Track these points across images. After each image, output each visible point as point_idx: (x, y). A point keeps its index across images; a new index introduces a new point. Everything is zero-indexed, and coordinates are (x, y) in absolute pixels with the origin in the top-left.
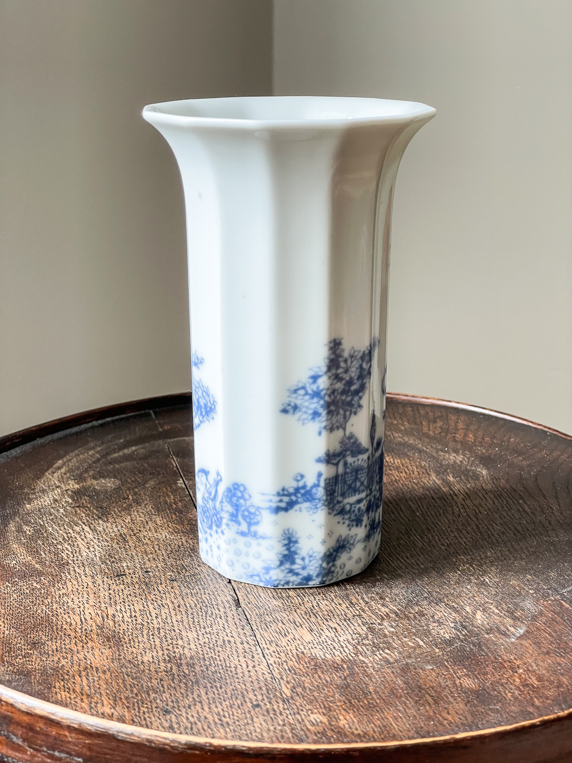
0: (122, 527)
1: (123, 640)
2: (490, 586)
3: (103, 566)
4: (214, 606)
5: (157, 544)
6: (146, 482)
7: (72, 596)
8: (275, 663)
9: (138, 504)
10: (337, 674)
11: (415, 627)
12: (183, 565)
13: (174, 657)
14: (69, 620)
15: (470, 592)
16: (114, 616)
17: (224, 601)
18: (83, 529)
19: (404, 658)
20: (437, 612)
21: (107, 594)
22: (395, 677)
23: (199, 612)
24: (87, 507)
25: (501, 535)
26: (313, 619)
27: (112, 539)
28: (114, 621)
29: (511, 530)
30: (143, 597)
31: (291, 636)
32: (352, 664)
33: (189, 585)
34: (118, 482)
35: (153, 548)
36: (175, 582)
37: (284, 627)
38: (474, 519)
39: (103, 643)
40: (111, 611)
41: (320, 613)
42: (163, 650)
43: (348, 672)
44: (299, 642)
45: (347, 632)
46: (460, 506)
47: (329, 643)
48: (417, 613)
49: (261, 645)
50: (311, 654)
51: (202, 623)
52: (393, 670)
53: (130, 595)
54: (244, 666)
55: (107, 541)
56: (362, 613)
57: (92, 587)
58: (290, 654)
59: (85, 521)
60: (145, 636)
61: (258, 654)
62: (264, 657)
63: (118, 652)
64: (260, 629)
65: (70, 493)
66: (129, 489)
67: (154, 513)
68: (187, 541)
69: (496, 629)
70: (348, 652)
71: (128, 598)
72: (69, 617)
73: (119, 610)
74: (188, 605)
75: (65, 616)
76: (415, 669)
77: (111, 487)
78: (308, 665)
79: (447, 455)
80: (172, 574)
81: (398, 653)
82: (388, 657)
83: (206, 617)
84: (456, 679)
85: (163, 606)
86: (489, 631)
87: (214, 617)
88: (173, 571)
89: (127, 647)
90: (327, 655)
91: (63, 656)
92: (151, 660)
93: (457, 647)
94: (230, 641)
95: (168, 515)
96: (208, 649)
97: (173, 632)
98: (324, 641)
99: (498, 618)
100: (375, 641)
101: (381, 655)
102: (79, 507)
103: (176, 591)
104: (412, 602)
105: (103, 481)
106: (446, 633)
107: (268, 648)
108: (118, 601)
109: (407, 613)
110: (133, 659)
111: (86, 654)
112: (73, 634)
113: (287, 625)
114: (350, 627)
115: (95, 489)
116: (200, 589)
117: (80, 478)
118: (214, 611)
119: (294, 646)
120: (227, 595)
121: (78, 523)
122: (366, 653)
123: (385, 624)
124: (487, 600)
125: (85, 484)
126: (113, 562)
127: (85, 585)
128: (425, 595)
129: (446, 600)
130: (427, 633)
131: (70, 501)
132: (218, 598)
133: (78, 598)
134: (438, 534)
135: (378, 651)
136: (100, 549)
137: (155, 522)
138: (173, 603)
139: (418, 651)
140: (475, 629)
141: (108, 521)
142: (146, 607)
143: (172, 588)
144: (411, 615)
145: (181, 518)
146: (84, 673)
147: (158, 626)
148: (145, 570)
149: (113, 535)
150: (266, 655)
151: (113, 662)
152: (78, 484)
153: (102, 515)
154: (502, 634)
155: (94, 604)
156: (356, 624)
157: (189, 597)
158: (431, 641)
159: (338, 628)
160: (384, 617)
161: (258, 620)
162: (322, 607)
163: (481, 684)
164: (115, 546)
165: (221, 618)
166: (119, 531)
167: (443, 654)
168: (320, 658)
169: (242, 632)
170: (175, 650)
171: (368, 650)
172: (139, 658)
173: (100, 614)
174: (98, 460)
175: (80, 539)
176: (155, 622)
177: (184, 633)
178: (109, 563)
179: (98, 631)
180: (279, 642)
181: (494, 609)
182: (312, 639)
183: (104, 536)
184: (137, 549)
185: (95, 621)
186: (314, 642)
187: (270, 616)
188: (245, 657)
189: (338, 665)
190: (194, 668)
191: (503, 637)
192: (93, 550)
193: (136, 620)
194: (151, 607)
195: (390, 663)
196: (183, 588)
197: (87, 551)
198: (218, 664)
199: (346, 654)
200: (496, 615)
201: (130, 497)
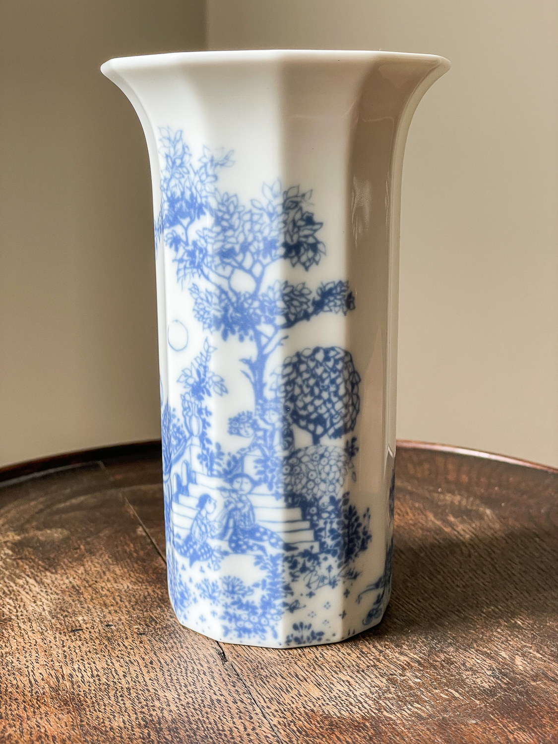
0: (74, 578)
1: (84, 703)
2: (524, 629)
3: (53, 621)
4: (195, 660)
5: (119, 596)
6: (100, 531)
7: (17, 655)
8: (279, 723)
9: (92, 553)
10: (360, 734)
11: (445, 677)
12: (151, 617)
13: (151, 721)
14: (14, 682)
15: (503, 636)
16: (71, 676)
17: (207, 655)
18: (27, 582)
19: (438, 711)
20: (468, 659)
21: (60, 651)
22: (433, 735)
23: (177, 669)
24: (31, 558)
25: (523, 574)
26: (319, 672)
27: (63, 592)
28: (72, 682)
29: (533, 569)
30: (106, 654)
31: (295, 692)
32: (376, 722)
33: (162, 639)
34: (66, 532)
35: (114, 599)
36: (144, 636)
37: (284, 681)
38: (489, 559)
39: (59, 707)
40: (67, 671)
41: (326, 665)
42: (136, 713)
43: (372, 731)
44: (306, 699)
45: (362, 685)
46: (470, 547)
47: (343, 698)
48: (444, 661)
49: (258, 703)
50: (323, 711)
51: (182, 681)
52: (428, 726)
53: (90, 652)
54: (241, 728)
55: (57, 594)
56: (378, 663)
57: (42, 644)
58: (297, 712)
59: (29, 573)
60: (113, 698)
61: (257, 714)
62: (265, 717)
63: (79, 718)
64: (255, 685)
65: (9, 544)
66: (80, 538)
67: (111, 562)
68: (154, 591)
69: (543, 676)
70: (368, 707)
71: (87, 655)
72: (15, 678)
73: (77, 669)
74: (162, 661)
75: (9, 678)
76: (455, 724)
77: (58, 537)
78: (322, 725)
79: (442, 496)
80: (140, 627)
81: (431, 707)
82: (419, 712)
83: (186, 673)
84: (508, 733)
85: (132, 663)
86: (535, 678)
87: (196, 673)
88: (140, 624)
89: (90, 711)
90: (343, 712)
91: (9, 724)
92: (122, 725)
93: (500, 697)
94: (220, 701)
95: (128, 564)
96: (193, 711)
97: (146, 691)
98: (337, 696)
99: (543, 663)
100: (400, 694)
101: (409, 709)
102: (21, 558)
103: (146, 646)
104: (435, 649)
105: (49, 531)
106: (485, 681)
107: (268, 707)
108: (75, 659)
109: (431, 662)
110: (99, 724)
111: (39, 721)
112: (20, 698)
113: (288, 679)
114: (366, 679)
115: (38, 539)
116: (175, 643)
117: (21, 529)
118: (195, 667)
119: (300, 704)
120: (210, 648)
121: (20, 576)
122: (391, 709)
123: (408, 674)
124: (525, 644)
125: (27, 535)
126: (66, 616)
127: (33, 642)
128: (449, 641)
129: (475, 646)
130: (461, 683)
131: (10, 552)
132: (199, 651)
133: (25, 657)
134: (449, 575)
135: (406, 705)
136: (49, 603)
137: (114, 572)
138: (143, 659)
139: (454, 704)
140: (518, 676)
141: (56, 573)
142: (111, 664)
143: (141, 642)
144: (437, 663)
145: (144, 567)
147: (127, 686)
148: (106, 623)
149: (64, 587)
150: (266, 715)
151: (74, 729)
152: (19, 535)
153: (50, 566)
154: (551, 680)
155: (45, 663)
156: (373, 676)
157: (163, 651)
158: (468, 692)
159: (351, 680)
160: (405, 666)
161: (251, 675)
162: (328, 658)
163: (540, 739)
164: (67, 598)
165: (204, 674)
166: (70, 582)
167: (486, 706)
168: (335, 716)
169: (233, 689)
170: (152, 712)
171: (392, 705)
172: (107, 723)
173: (53, 674)
174: (41, 511)
175: (23, 593)
176: (123, 681)
177: (160, 693)
178: (62, 618)
179: (53, 693)
180: (281, 700)
181: (535, 653)
182: (321, 694)
183: (53, 589)
184: (94, 601)
185: (48, 683)
186: (325, 698)
187: (266, 670)
188: (240, 718)
189: (359, 723)
190: (178, 733)
191: (553, 684)
192: (41, 603)
193: (99, 680)
194: (117, 665)
195: (423, 718)
196: (154, 642)
197: (34, 605)
198: (207, 727)
199: (366, 711)
200: (539, 659)
201: (82, 547)
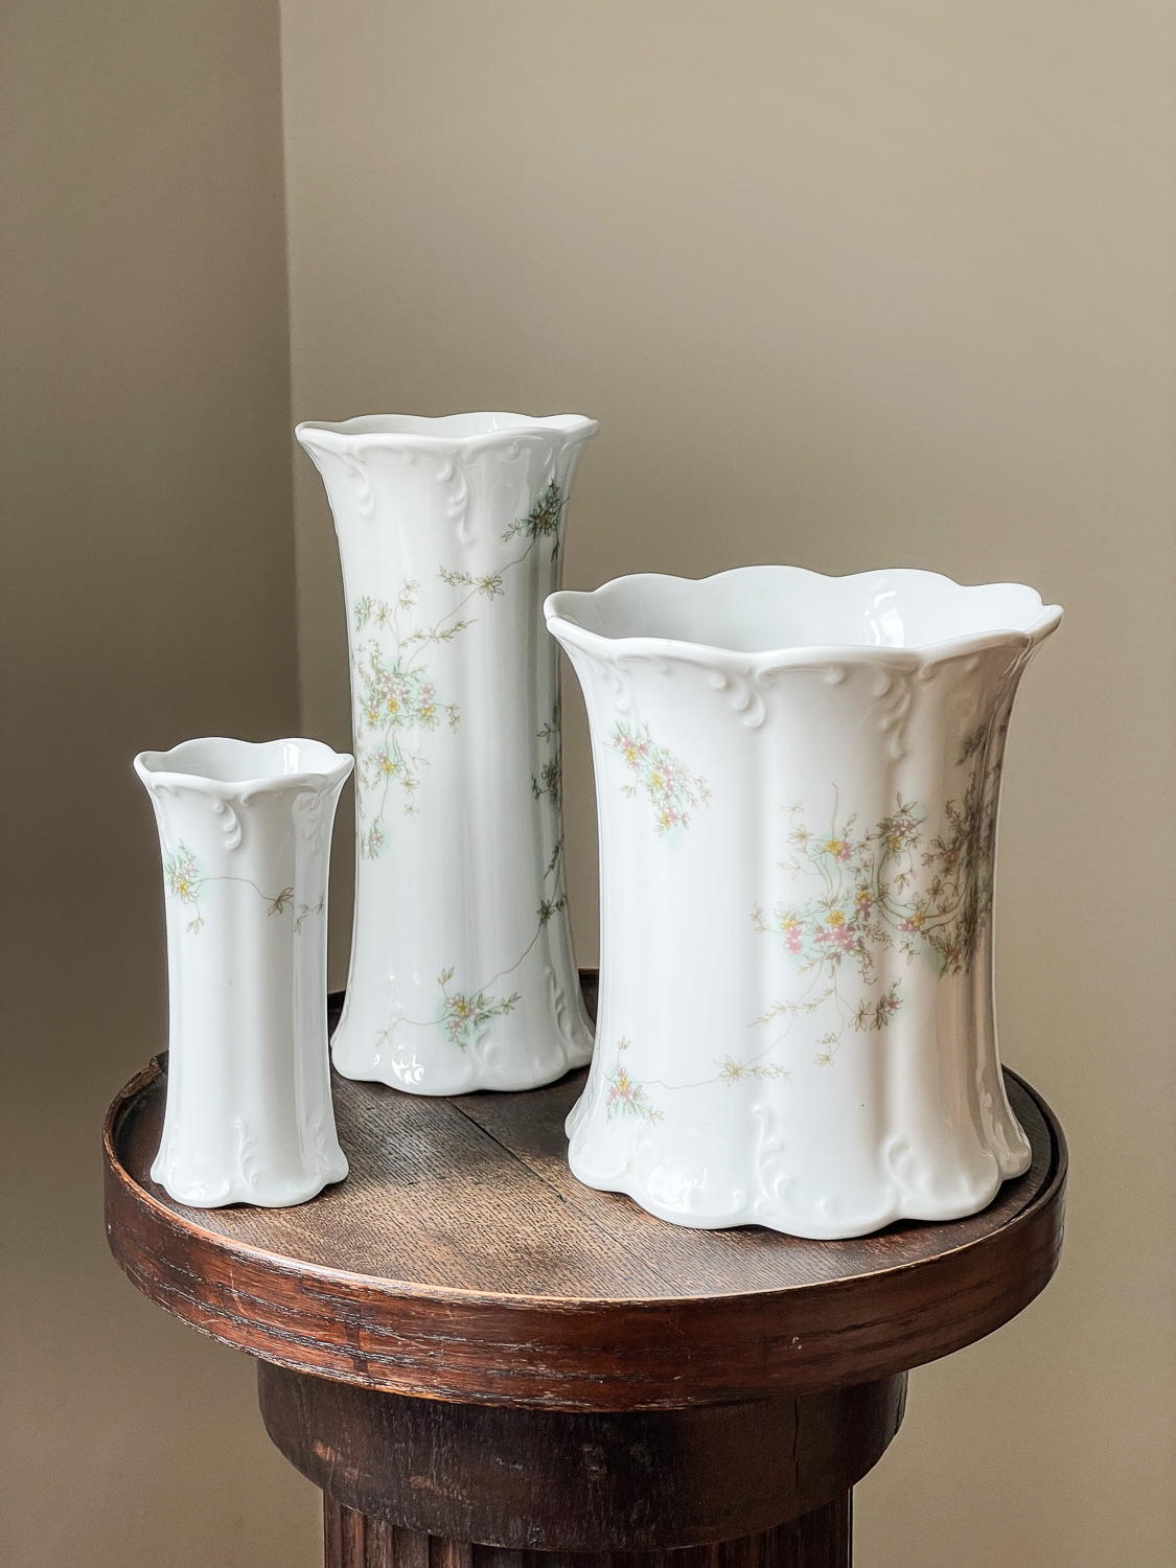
40: (425, 1215)
73: (433, 1213)
74: (508, 1204)
83: (534, 1212)
85: (481, 1207)
87: (542, 1211)
89: (463, 1243)
92: (496, 1251)
94: (572, 1231)
96: (552, 1239)
97: (504, 1227)
108: (427, 1206)
110: (476, 1252)
146: (431, 1268)
173: (414, 1218)
176: (480, 1220)
177: (518, 1228)
179: (423, 1232)
185: (413, 1225)
188: (595, 1242)
190: (547, 1255)
193: (458, 1220)
198: (569, 1250)
